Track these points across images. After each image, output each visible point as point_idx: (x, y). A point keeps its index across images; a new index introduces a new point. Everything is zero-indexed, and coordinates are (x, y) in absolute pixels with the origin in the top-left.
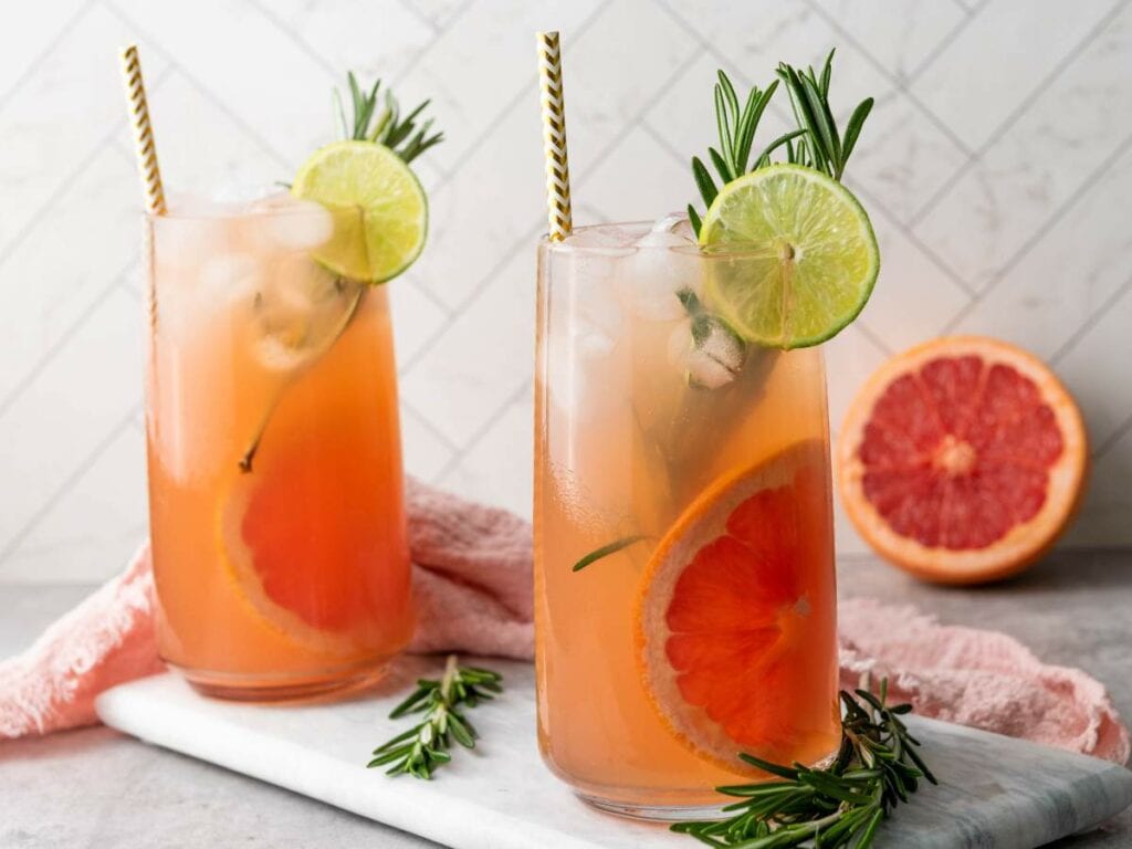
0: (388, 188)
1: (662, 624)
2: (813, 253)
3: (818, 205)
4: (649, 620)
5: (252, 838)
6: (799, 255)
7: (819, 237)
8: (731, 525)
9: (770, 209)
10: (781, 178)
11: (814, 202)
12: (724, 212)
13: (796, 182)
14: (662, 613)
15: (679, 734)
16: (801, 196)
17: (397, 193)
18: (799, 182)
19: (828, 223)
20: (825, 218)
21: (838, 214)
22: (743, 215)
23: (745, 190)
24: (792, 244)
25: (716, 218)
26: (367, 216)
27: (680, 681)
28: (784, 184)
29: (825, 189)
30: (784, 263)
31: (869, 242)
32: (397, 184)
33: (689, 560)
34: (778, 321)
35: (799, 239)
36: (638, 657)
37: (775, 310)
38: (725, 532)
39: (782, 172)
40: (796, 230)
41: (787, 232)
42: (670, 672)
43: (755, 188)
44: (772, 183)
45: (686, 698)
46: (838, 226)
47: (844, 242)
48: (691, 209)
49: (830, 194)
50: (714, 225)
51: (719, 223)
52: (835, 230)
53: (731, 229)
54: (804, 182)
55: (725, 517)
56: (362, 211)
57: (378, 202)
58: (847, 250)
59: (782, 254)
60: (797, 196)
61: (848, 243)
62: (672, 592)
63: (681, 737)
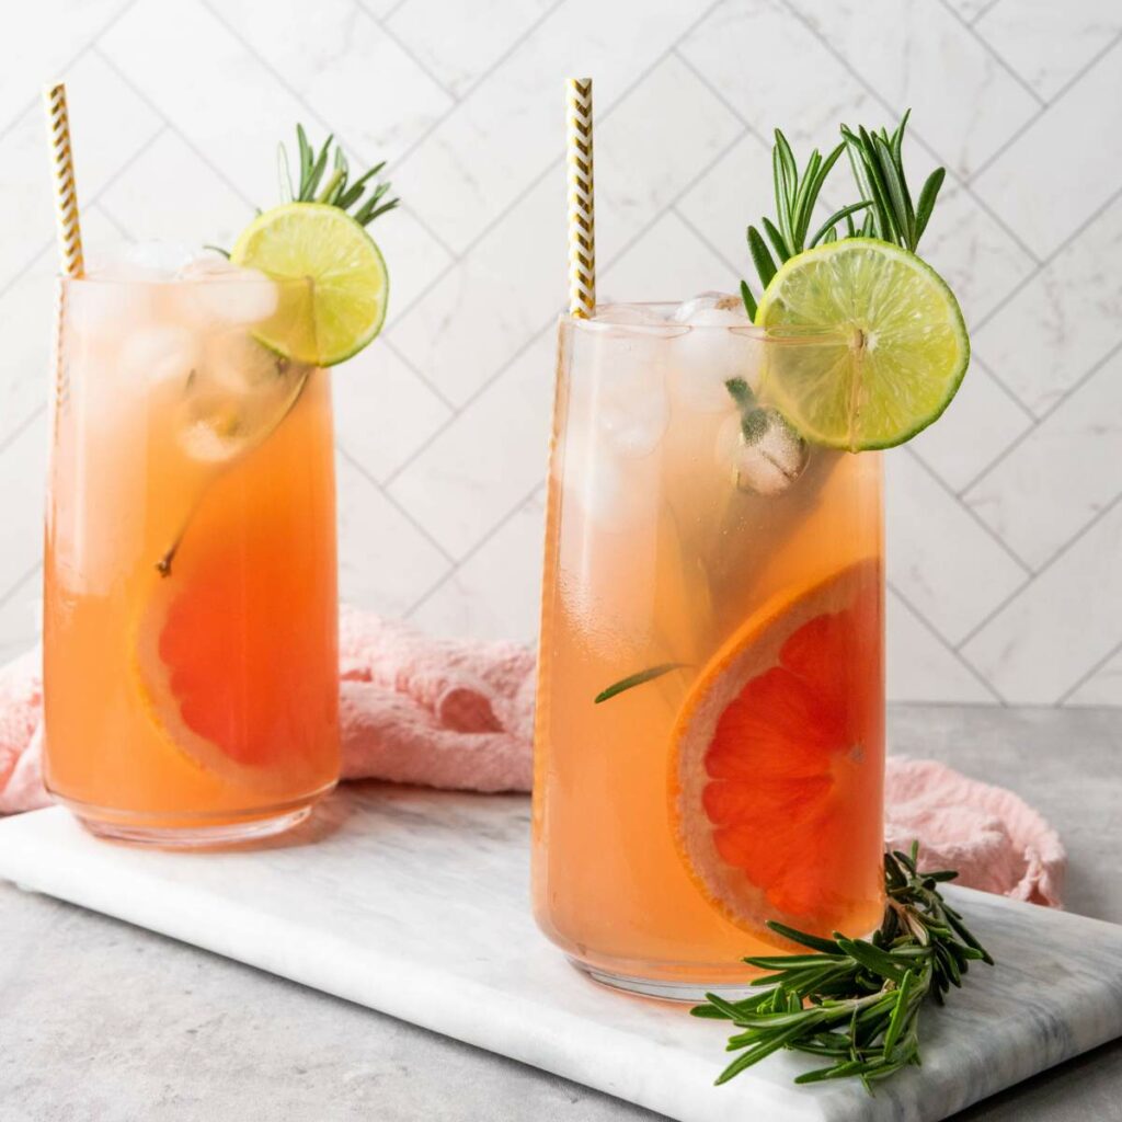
0: (344, 258)
1: (701, 768)
2: (890, 342)
3: (899, 285)
4: (685, 764)
5: (188, 993)
6: (873, 342)
7: (899, 323)
8: (785, 654)
9: (840, 289)
10: (854, 254)
11: (892, 284)
12: (785, 290)
13: (872, 258)
15: (715, 899)
16: (877, 276)
17: (355, 264)
18: (876, 259)
19: (909, 308)
20: (905, 302)
21: (923, 297)
22: (808, 294)
23: (810, 266)
24: (865, 330)
25: (775, 297)
26: (318, 289)
27: (719, 836)
28: (858, 260)
29: (907, 269)
30: (855, 352)
31: (958, 330)
32: (355, 253)
33: (735, 694)
34: (845, 417)
35: (873, 326)
36: (671, 807)
37: (843, 406)
38: (778, 663)
39: (856, 247)
40: (871, 315)
41: (860, 316)
42: (706, 825)
43: (823, 264)
44: (844, 259)
45: (724, 857)
46: (922, 310)
47: (927, 330)
48: (744, 287)
49: (914, 274)
50: (773, 305)
51: (780, 304)
52: (918, 315)
53: (794, 309)
54: (882, 258)
55: (778, 645)
56: (311, 282)
57: (331, 274)
58: (933, 338)
59: (852, 342)
60: (873, 275)
61: (932, 332)
62: (713, 731)
63: (718, 903)
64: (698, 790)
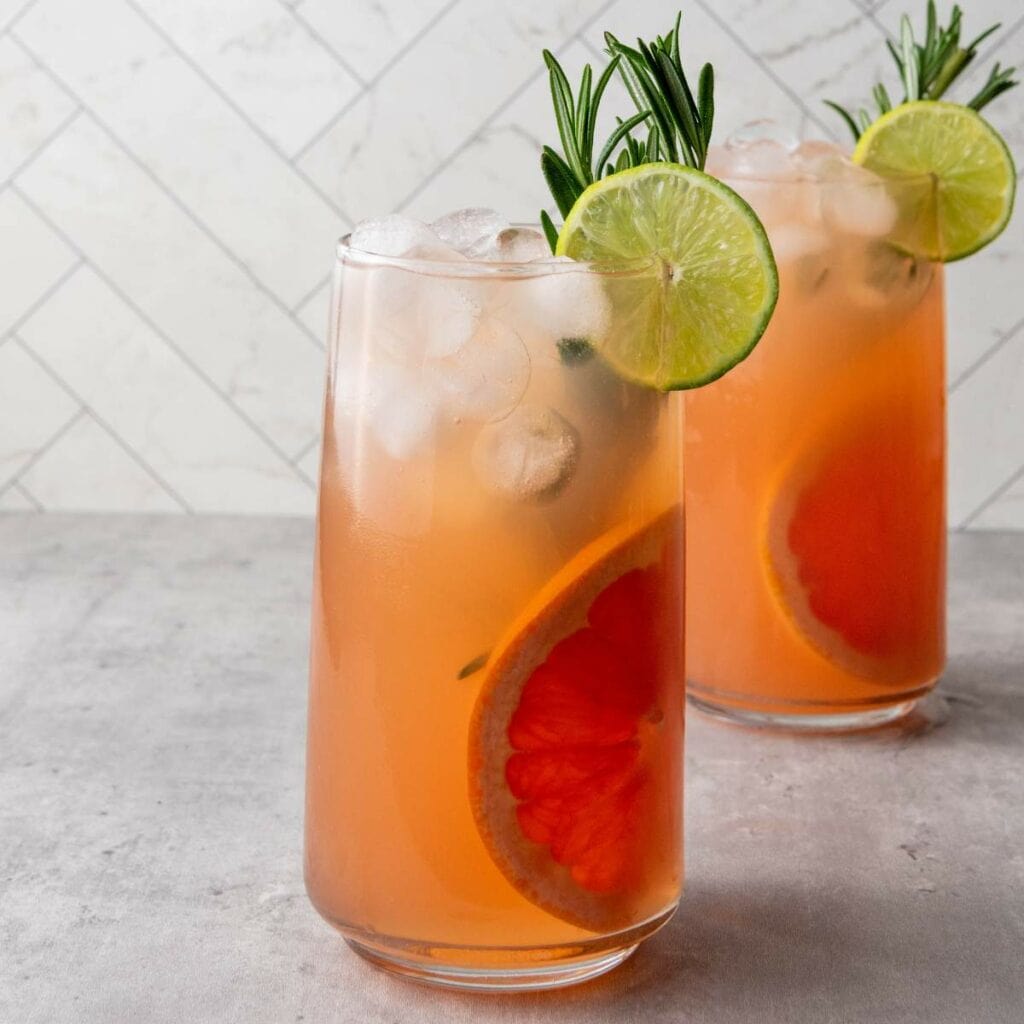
1: (504, 739)
2: (695, 274)
3: (703, 214)
4: (488, 735)
6: (678, 276)
7: (704, 255)
8: (592, 615)
9: (643, 218)
10: (657, 179)
11: (698, 210)
12: (586, 218)
13: (676, 185)
14: (505, 725)
15: (519, 880)
16: (682, 202)
18: (680, 185)
19: (715, 237)
20: (711, 231)
21: (728, 226)
22: (609, 224)
23: (612, 193)
24: (670, 260)
25: (577, 226)
27: (521, 811)
28: (661, 186)
29: (712, 196)
30: (662, 285)
31: (766, 262)
33: (542, 659)
34: (657, 354)
35: (678, 256)
37: (654, 342)
38: (586, 624)
39: (659, 172)
40: (676, 245)
41: (664, 246)
42: (510, 801)
43: (624, 192)
44: (645, 185)
46: (728, 241)
47: (735, 261)
48: (545, 217)
49: (720, 202)
50: (573, 236)
51: (580, 232)
52: (723, 246)
53: (596, 239)
54: (686, 185)
58: (737, 272)
59: (660, 274)
60: (677, 202)
61: (739, 264)
62: (517, 699)
63: (522, 885)
64: (500, 763)
